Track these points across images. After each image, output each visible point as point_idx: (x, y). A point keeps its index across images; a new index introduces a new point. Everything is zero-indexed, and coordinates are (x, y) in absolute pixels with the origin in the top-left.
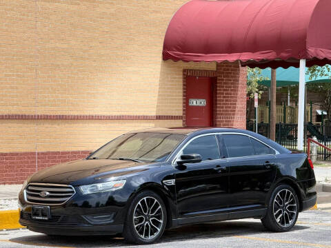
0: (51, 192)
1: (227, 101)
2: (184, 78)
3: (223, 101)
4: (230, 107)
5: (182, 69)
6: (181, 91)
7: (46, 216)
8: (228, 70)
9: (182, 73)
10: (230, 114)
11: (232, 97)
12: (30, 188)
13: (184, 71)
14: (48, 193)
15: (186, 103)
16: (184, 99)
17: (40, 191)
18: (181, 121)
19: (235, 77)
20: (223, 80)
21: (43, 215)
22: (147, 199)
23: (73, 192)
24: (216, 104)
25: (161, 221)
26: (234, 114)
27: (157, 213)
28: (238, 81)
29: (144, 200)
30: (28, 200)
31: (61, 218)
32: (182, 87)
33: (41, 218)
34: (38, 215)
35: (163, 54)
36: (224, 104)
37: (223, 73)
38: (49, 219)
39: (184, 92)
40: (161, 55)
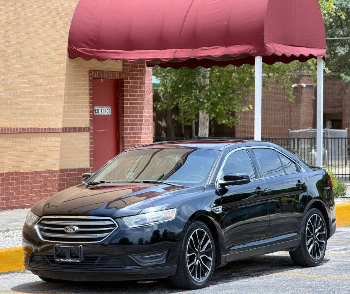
0: (80, 227)
1: (133, 108)
2: (90, 81)
3: (130, 108)
4: (137, 116)
5: (88, 70)
6: (88, 96)
7: (77, 257)
8: (134, 70)
9: (87, 75)
10: (136, 125)
11: (138, 104)
12: (45, 222)
13: (90, 72)
14: (77, 228)
15: (92, 111)
16: (90, 107)
17: (64, 226)
18: (88, 133)
19: (142, 79)
20: (129, 83)
21: (72, 257)
22: (198, 231)
23: (114, 226)
24: (123, 112)
25: (211, 259)
26: (141, 125)
27: (207, 249)
28: (144, 83)
29: (195, 233)
30: (44, 237)
31: (98, 260)
32: (88, 92)
33: (70, 260)
34: (64, 257)
35: (69, 50)
36: (131, 112)
37: (129, 74)
38: (82, 262)
39: (91, 98)
40: (66, 52)
